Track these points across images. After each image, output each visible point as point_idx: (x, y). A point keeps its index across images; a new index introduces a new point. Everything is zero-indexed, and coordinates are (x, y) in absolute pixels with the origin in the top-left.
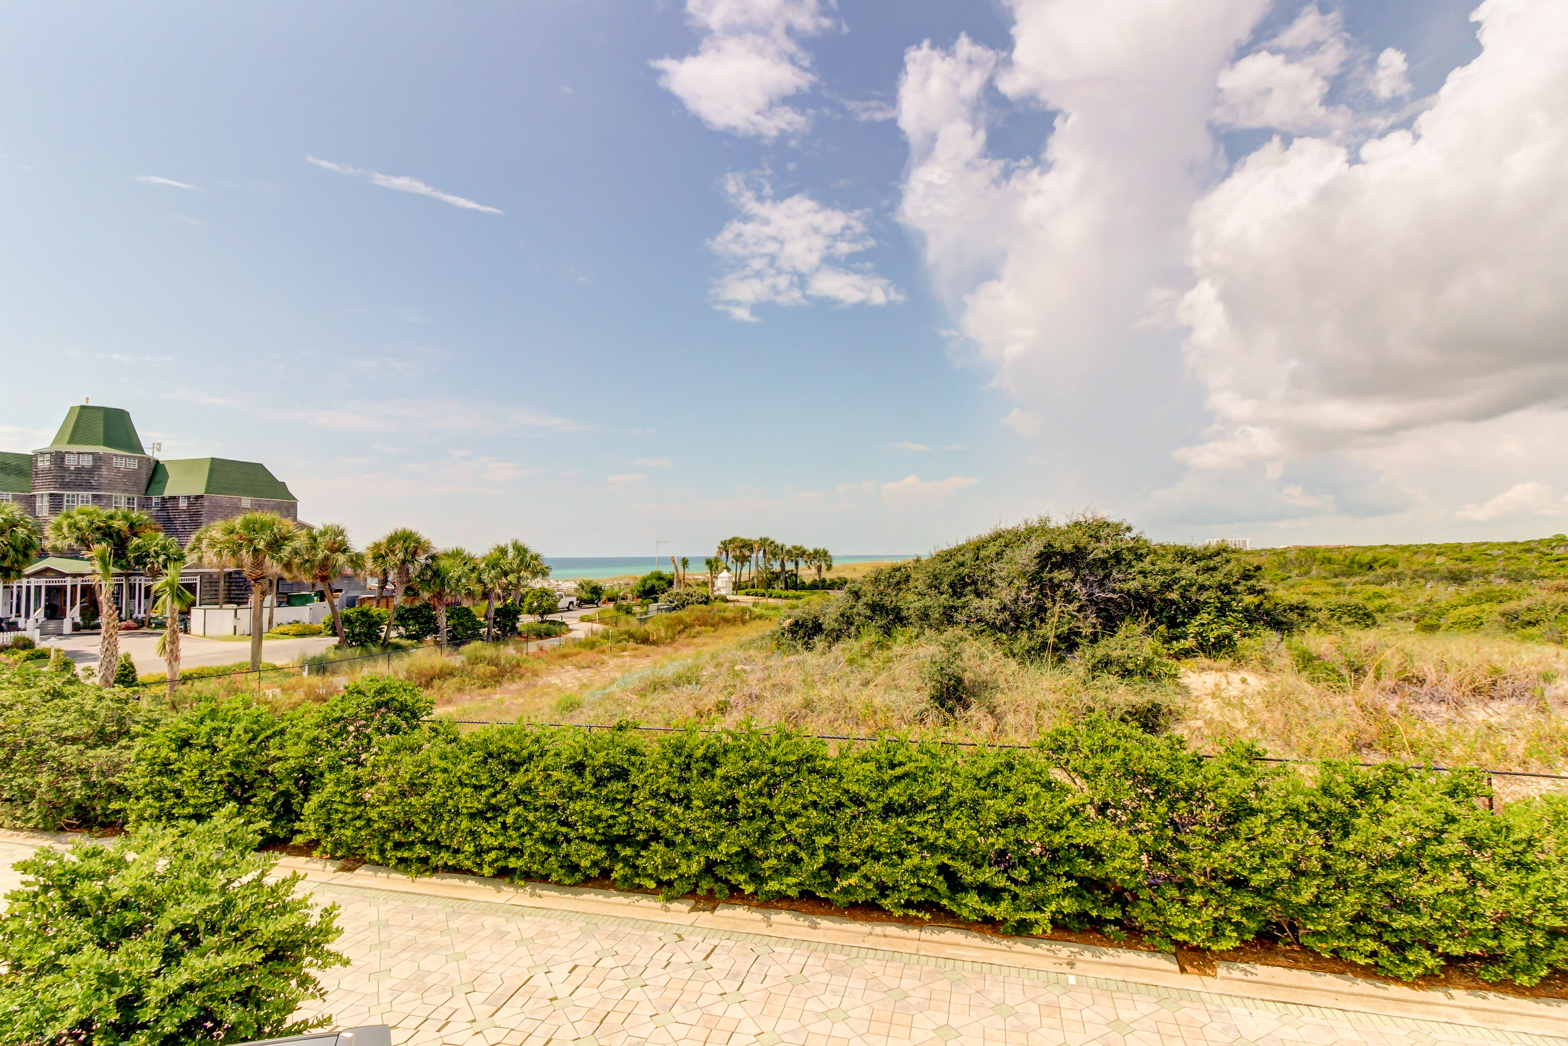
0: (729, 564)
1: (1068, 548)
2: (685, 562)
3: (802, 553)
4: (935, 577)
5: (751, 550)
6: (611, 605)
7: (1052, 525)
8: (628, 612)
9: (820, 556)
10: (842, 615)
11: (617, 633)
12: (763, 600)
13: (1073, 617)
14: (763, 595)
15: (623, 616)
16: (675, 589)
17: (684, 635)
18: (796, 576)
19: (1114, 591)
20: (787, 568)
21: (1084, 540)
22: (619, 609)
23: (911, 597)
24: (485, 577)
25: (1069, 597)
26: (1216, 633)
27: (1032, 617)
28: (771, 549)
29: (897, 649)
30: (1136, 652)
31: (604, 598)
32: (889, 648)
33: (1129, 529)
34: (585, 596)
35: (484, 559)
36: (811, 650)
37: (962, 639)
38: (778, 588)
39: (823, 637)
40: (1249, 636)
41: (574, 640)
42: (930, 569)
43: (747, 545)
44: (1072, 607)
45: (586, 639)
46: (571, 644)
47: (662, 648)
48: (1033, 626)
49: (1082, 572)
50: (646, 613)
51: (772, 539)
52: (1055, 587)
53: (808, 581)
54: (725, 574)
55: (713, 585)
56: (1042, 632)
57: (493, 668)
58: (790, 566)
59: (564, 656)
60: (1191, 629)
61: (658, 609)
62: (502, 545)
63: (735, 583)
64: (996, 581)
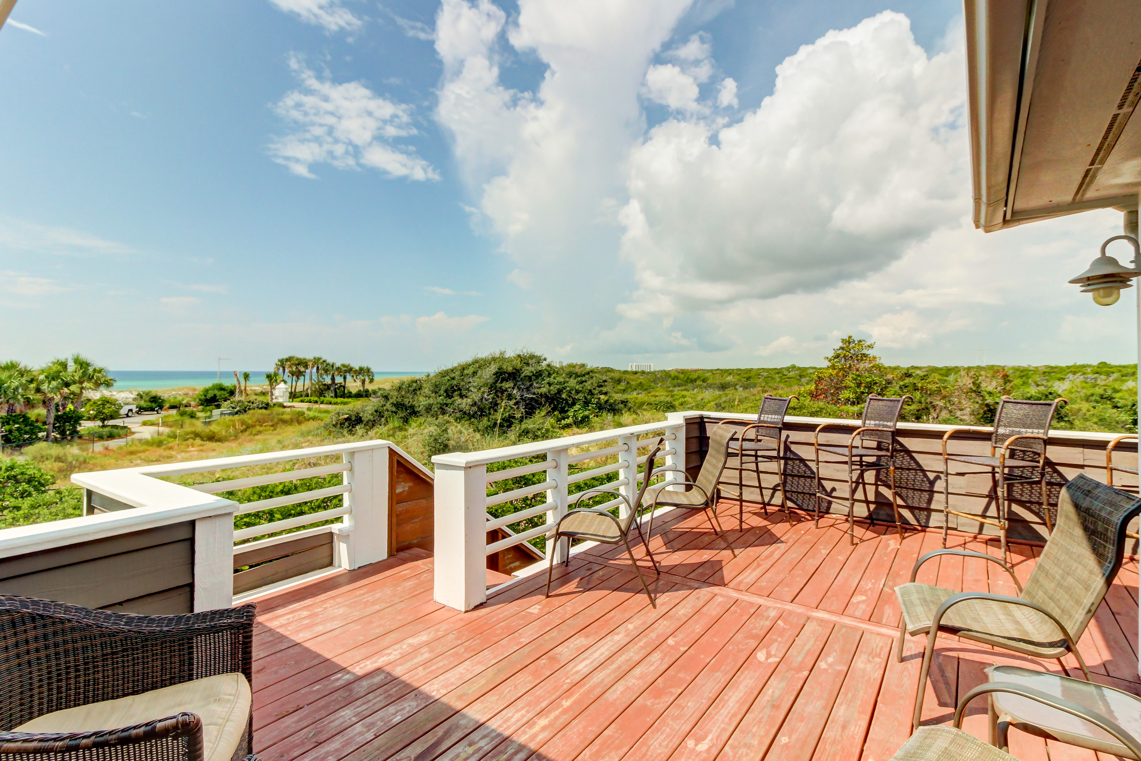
0: (286, 378)
1: (510, 369)
2: (246, 376)
3: (350, 370)
4: (436, 386)
5: (306, 367)
6: (174, 412)
7: (507, 356)
8: (192, 416)
9: (364, 372)
10: (376, 411)
11: (182, 434)
12: (316, 406)
13: (512, 408)
14: (316, 402)
15: (187, 420)
16: (237, 398)
17: (247, 433)
18: (344, 387)
19: (534, 394)
20: (337, 381)
21: (519, 366)
22: (183, 414)
23: (421, 399)
24: (45, 387)
25: (510, 397)
26: (581, 415)
27: (489, 409)
28: (325, 367)
29: (411, 431)
30: (541, 426)
31: (167, 405)
32: (406, 430)
33: (545, 359)
34: (143, 404)
35: (43, 371)
36: (354, 435)
37: (448, 422)
38: (329, 396)
39: (363, 426)
40: (597, 416)
41: (140, 440)
42: (433, 381)
43: (303, 363)
44: (512, 403)
45: (152, 438)
46: (137, 443)
47: (226, 444)
48: (490, 414)
49: (519, 383)
50: (209, 417)
51: (324, 358)
52: (503, 391)
53: (354, 391)
54: (282, 385)
55: (272, 394)
56: (494, 417)
57: (61, 464)
58: (339, 380)
59: (132, 453)
60: (571, 414)
61: (222, 414)
62: (62, 358)
63: (291, 393)
64: (472, 389)
